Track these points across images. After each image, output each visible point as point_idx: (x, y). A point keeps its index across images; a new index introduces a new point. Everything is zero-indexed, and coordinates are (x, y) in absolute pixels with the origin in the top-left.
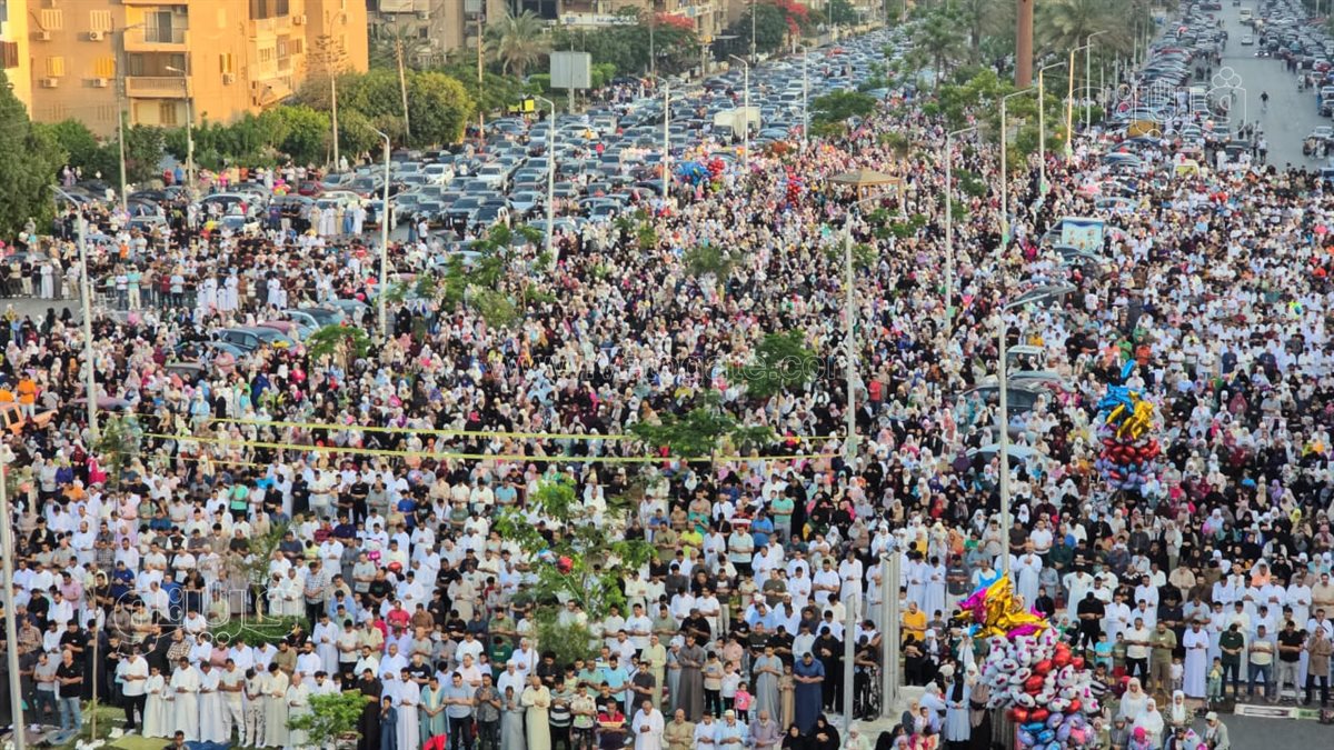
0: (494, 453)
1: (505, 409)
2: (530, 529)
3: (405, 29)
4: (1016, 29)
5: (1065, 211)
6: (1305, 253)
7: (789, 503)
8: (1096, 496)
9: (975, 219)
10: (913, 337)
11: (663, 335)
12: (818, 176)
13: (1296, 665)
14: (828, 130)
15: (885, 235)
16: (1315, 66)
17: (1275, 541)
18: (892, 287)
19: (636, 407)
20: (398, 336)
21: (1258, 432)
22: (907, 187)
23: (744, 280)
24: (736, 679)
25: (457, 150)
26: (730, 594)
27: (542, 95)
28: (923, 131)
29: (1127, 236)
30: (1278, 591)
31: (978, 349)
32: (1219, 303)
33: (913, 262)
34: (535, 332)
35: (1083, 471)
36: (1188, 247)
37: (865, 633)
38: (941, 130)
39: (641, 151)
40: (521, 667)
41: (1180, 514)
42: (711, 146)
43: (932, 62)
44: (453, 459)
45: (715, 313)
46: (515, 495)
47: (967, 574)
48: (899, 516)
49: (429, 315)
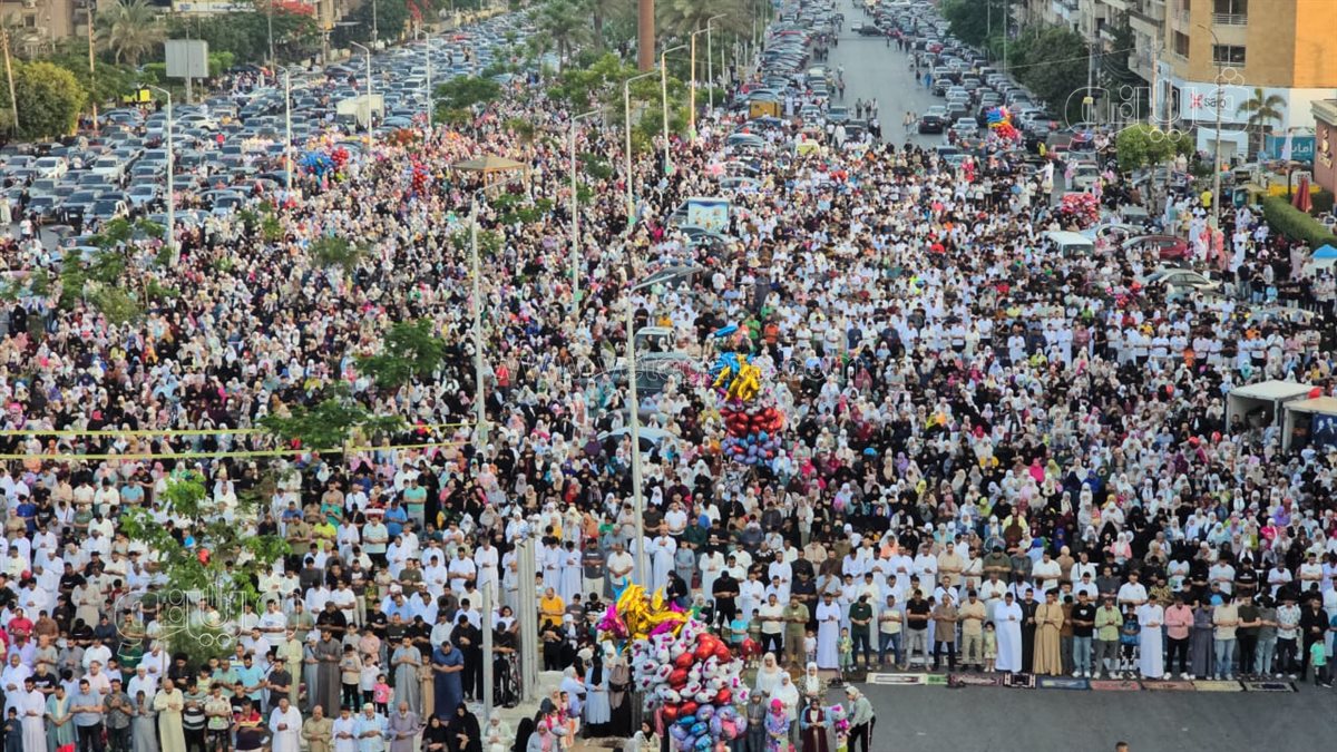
0: (118, 452)
1: (129, 407)
2: (158, 528)
3: (10, 17)
4: (636, 12)
5: (690, 192)
6: (923, 229)
7: (422, 492)
8: (728, 476)
9: (601, 202)
10: (541, 322)
11: (292, 327)
12: (442, 164)
13: (925, 632)
14: (453, 117)
15: (510, 219)
16: (928, 47)
17: (902, 512)
18: (519, 273)
19: (266, 400)
20: (13, 335)
21: (883, 406)
22: (532, 171)
23: (371, 270)
24: (376, 671)
25: (70, 142)
26: (366, 585)
27: (157, 85)
28: (547, 116)
29: (753, 216)
30: (907, 559)
31: (606, 332)
32: (843, 280)
33: (539, 247)
34: (159, 328)
35: (716, 451)
36: (811, 225)
37: (503, 620)
38: (566, 114)
39: (262, 142)
40: (151, 671)
41: (811, 490)
42: (334, 135)
43: (555, 46)
44: (74, 460)
45: (343, 304)
46: (142, 493)
47: (604, 560)
48: (532, 502)
49: (45, 313)
